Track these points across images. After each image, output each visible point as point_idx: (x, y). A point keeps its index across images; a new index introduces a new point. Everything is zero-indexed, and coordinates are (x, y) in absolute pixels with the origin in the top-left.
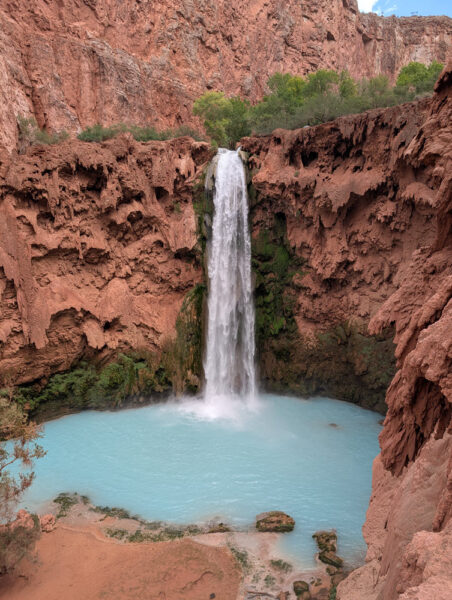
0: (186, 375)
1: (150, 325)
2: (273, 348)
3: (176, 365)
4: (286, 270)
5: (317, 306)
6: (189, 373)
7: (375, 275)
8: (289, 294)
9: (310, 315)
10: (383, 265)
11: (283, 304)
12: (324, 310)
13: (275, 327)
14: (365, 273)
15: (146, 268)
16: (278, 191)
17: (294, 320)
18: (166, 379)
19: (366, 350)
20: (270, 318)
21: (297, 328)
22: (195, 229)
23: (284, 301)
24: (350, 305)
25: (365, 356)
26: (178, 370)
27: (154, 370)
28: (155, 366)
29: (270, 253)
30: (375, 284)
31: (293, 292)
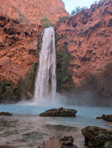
0: (27, 93)
1: (15, 72)
2: (63, 87)
3: (23, 88)
4: (68, 61)
5: (80, 70)
6: (29, 92)
7: (101, 55)
8: (69, 69)
9: (77, 75)
10: (103, 50)
11: (67, 72)
12: (83, 71)
13: (64, 79)
14: (97, 54)
15: (18, 55)
16: (65, 32)
17: (71, 78)
18: (18, 93)
19: (101, 82)
20: (62, 77)
21: (73, 80)
22: (36, 45)
23: (68, 72)
24: (93, 67)
25: (101, 83)
26: (24, 91)
27: (13, 89)
28: (14, 87)
29: (62, 55)
30: (101, 58)
31: (71, 68)
